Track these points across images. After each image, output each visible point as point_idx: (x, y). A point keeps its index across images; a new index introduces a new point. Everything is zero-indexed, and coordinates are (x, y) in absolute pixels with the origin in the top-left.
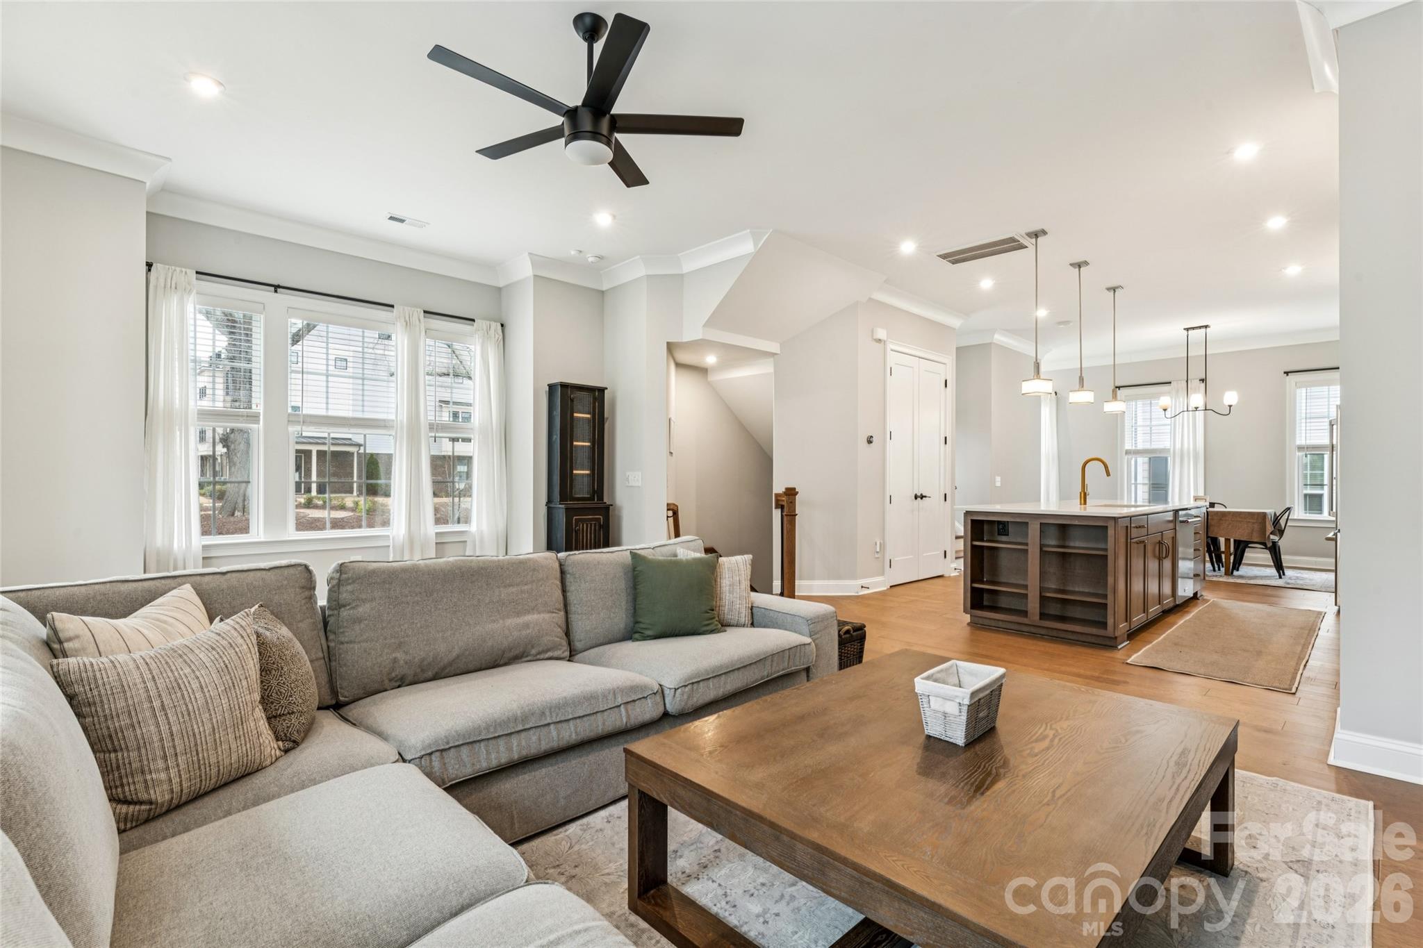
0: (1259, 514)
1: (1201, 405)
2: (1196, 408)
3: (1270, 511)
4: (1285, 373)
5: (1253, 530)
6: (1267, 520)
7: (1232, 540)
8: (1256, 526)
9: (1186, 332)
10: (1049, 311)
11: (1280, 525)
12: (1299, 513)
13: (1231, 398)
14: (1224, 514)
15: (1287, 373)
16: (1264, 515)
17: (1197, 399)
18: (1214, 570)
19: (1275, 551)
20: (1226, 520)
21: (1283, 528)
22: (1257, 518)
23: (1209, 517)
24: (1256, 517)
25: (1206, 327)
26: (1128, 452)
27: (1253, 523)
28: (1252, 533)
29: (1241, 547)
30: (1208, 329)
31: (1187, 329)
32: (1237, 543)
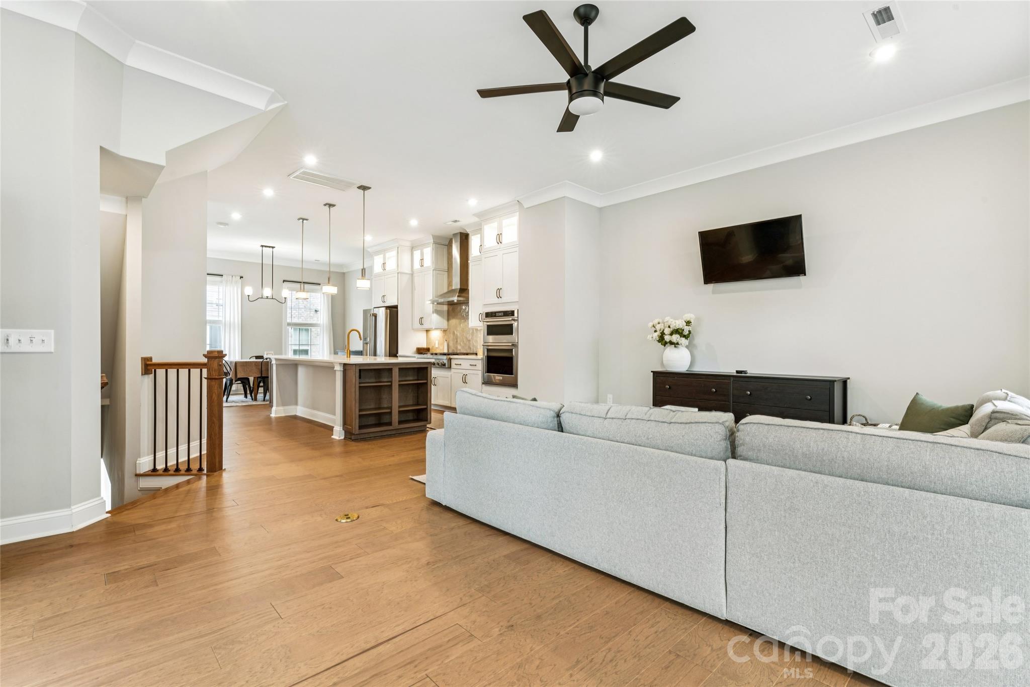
1: (270, 295)
2: (267, 297)
9: (261, 248)
15: (284, 281)
17: (267, 291)
25: (273, 247)
30: (274, 249)
31: (262, 246)
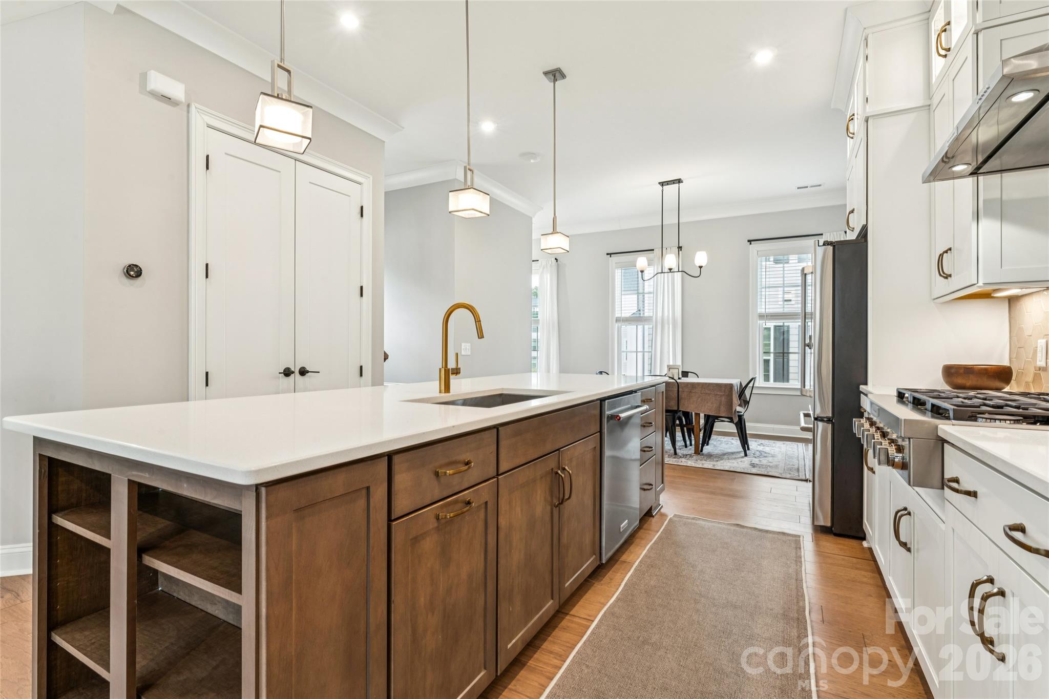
0: (726, 385)
1: (674, 266)
2: (670, 269)
3: (735, 382)
4: (749, 241)
5: (720, 404)
6: (734, 393)
7: (702, 415)
8: (723, 399)
9: (661, 187)
10: (496, 125)
11: (745, 395)
12: (760, 382)
13: (701, 258)
14: (693, 385)
15: (750, 241)
16: (731, 386)
17: (671, 260)
18: (686, 446)
19: (741, 425)
20: (695, 393)
21: (748, 400)
22: (725, 391)
23: (680, 390)
24: (723, 389)
25: (679, 181)
26: (618, 320)
27: (721, 396)
28: (720, 408)
29: (711, 420)
30: (681, 184)
31: (662, 184)
32: (707, 417)
